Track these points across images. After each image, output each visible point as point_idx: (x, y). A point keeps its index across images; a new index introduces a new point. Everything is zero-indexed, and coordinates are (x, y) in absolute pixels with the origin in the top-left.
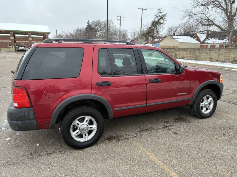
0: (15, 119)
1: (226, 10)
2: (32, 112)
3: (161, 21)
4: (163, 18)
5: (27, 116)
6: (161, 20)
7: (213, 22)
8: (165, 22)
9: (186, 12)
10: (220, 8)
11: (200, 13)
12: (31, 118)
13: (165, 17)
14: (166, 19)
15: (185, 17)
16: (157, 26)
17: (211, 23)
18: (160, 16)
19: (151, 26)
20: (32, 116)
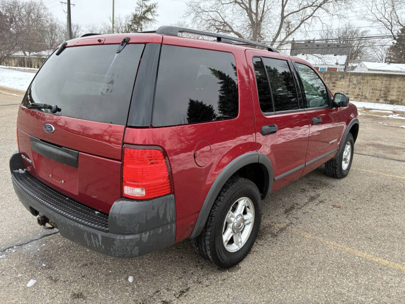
0: (137, 229)
1: (249, 10)
2: (172, 205)
3: (149, 16)
4: (152, 10)
5: (161, 216)
6: (149, 13)
7: (230, 27)
8: (156, 18)
9: (190, 5)
10: (242, 5)
11: (211, 10)
12: (169, 220)
13: (155, 9)
14: (156, 14)
15: (190, 14)
16: (142, 23)
17: (227, 28)
18: (146, 7)
19: (130, 23)
20: (170, 215)
